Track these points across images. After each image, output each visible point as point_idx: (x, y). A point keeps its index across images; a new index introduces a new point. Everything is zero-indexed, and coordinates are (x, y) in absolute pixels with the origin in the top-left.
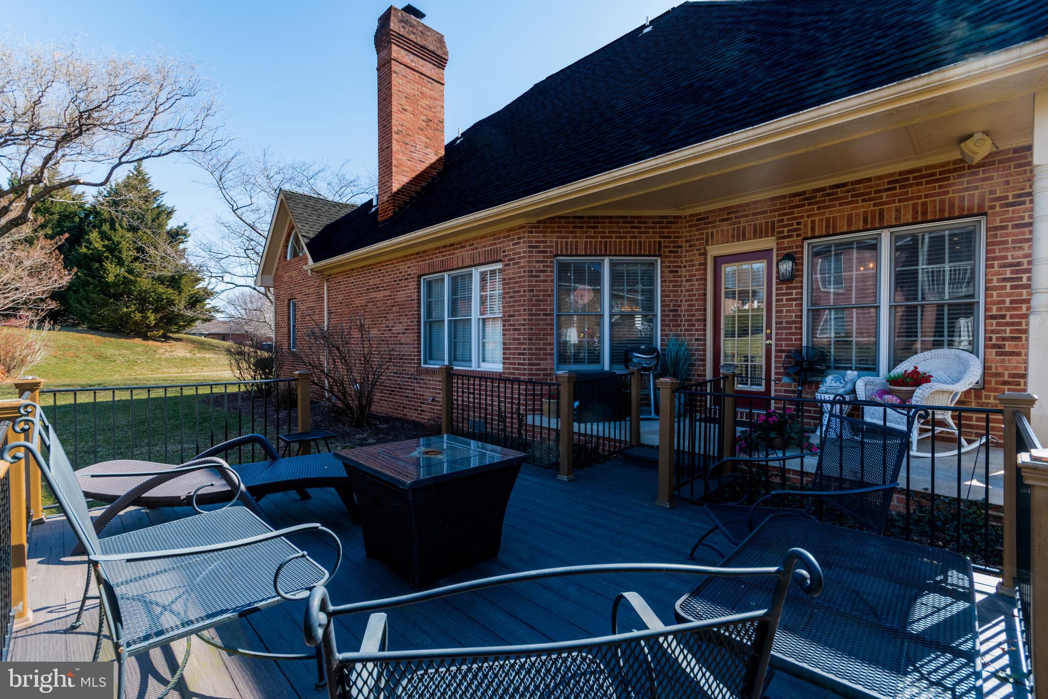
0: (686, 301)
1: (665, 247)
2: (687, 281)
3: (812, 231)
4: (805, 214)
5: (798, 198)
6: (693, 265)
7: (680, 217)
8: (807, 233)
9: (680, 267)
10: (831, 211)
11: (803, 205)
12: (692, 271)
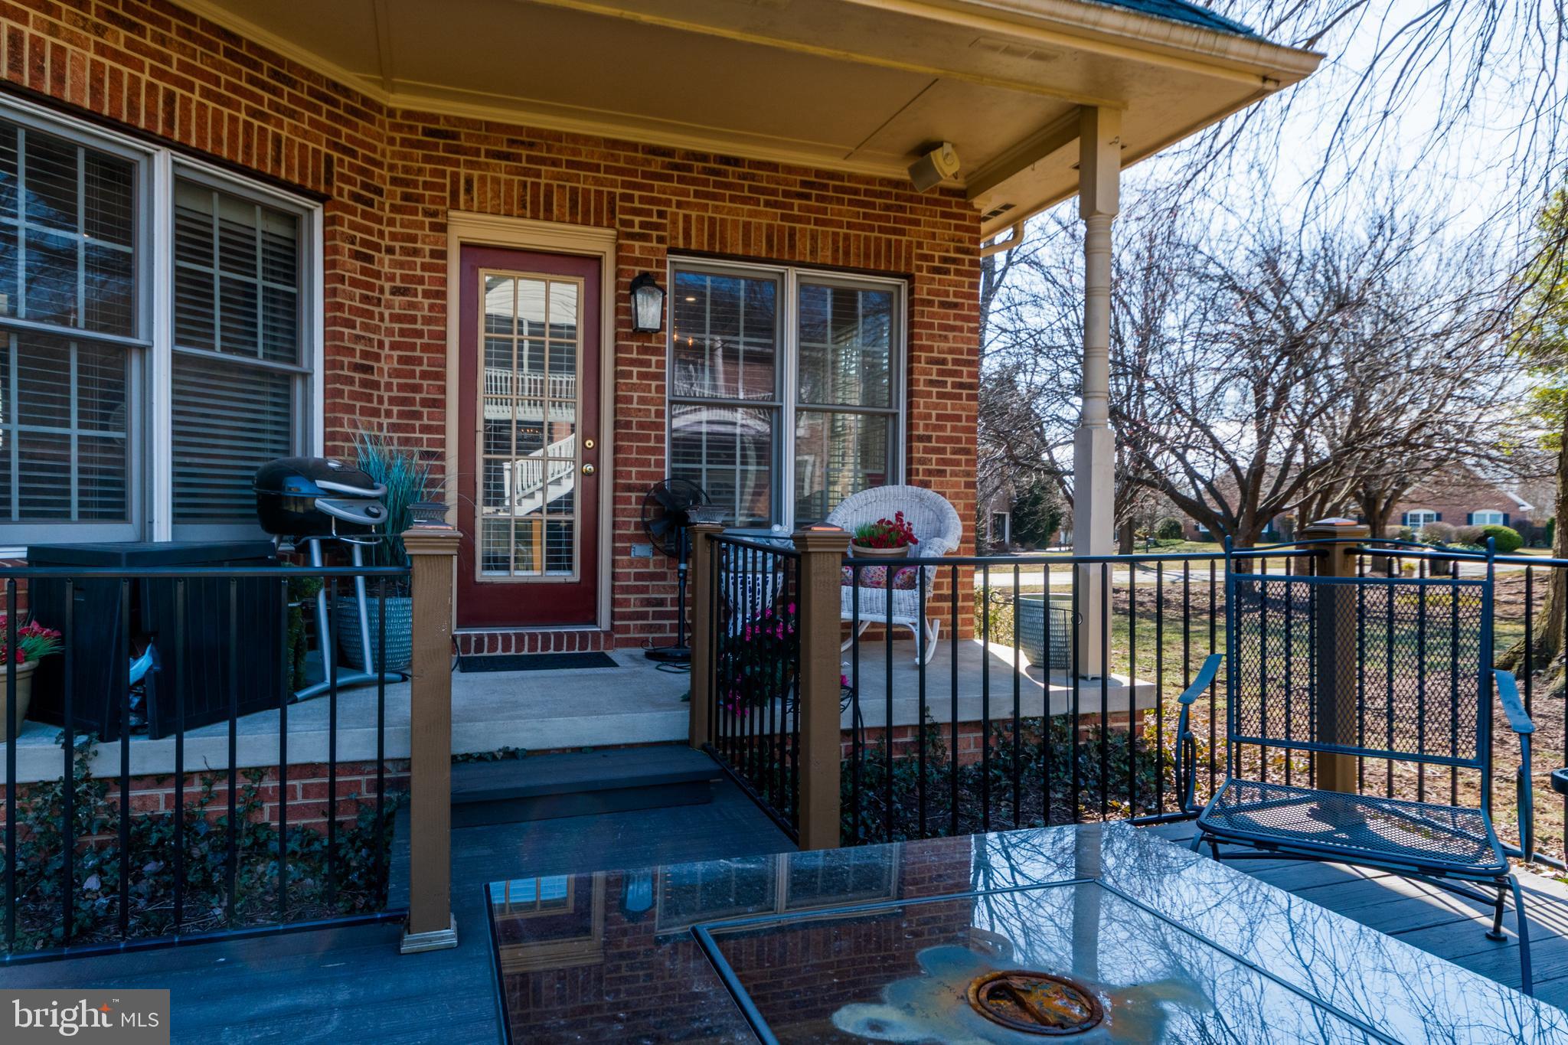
0: (394, 346)
1: (343, 178)
2: (395, 291)
3: (685, 239)
4: (674, 198)
5: (660, 159)
6: (416, 252)
7: (379, 108)
8: (676, 238)
9: (377, 247)
10: (717, 207)
11: (668, 178)
12: (412, 266)
